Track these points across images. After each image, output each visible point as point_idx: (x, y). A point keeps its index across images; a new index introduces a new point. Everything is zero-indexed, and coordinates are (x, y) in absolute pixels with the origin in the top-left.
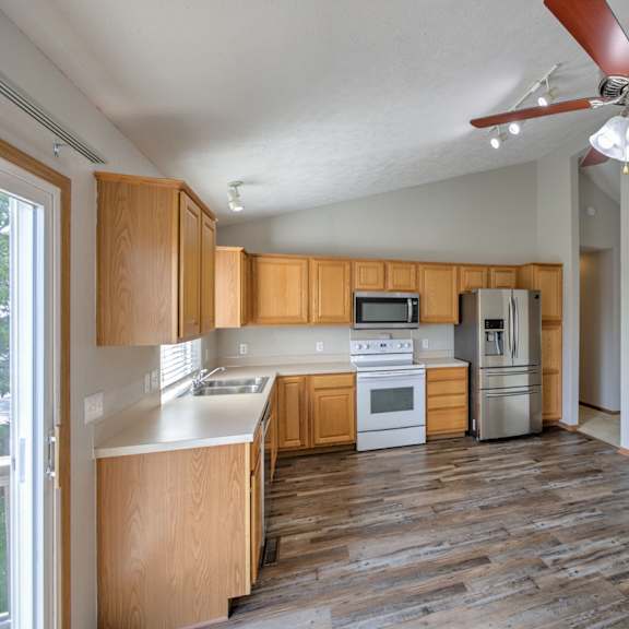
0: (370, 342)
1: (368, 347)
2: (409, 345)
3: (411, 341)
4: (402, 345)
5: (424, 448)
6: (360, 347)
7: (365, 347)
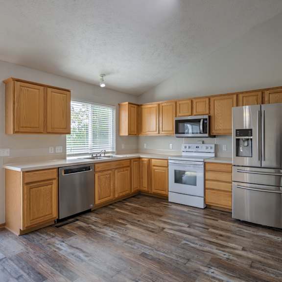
0: (190, 145)
1: (189, 147)
2: (211, 148)
3: (213, 146)
4: (207, 148)
5: (202, 211)
6: (185, 147)
7: (188, 147)
